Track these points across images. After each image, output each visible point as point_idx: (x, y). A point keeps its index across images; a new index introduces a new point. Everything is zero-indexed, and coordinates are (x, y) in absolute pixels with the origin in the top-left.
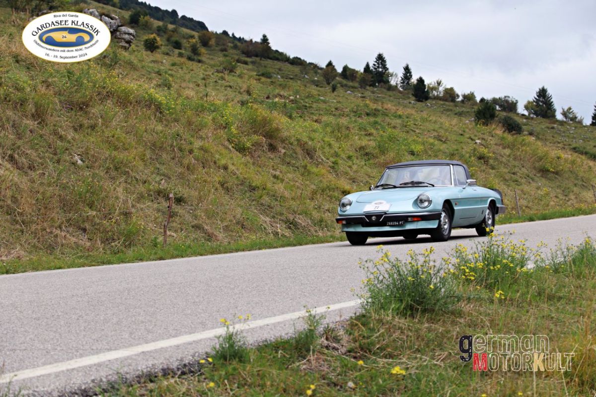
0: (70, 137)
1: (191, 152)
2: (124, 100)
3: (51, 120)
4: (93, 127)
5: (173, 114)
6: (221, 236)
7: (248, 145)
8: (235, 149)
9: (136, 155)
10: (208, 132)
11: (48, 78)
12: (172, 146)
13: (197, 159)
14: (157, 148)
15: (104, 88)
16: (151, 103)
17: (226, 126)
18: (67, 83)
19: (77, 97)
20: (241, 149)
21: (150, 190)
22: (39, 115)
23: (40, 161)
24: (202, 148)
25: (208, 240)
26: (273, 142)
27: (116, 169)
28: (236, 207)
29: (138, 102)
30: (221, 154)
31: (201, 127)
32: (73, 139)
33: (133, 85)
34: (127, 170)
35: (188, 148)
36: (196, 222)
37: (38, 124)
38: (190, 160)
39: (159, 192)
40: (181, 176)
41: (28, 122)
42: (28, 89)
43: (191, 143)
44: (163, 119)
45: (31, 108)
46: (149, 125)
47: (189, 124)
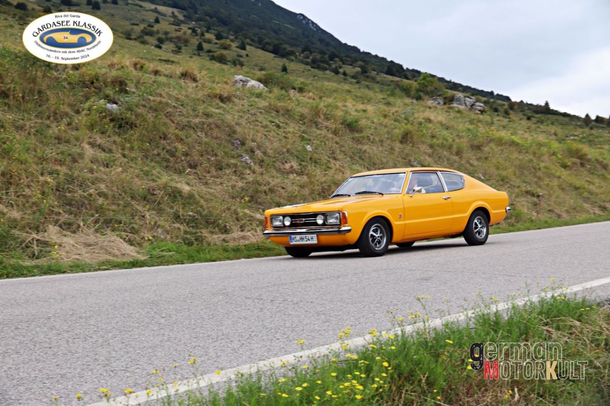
1: (539, 169)
2: (500, 142)
3: (464, 155)
4: (486, 158)
5: (525, 149)
6: (565, 215)
7: (569, 164)
8: (561, 166)
10: (546, 158)
11: (459, 133)
12: (528, 166)
13: (544, 173)
14: (521, 168)
15: (488, 137)
16: (513, 144)
17: (554, 154)
18: (470, 136)
19: (476, 143)
20: (565, 166)
21: (522, 191)
22: (459, 153)
24: (544, 167)
25: (559, 218)
26: (583, 162)
27: (503, 180)
28: (570, 200)
29: (506, 143)
30: (556, 170)
31: (542, 155)
32: (478, 165)
33: (504, 134)
35: (538, 167)
36: (550, 208)
37: (459, 158)
38: (539, 174)
39: (527, 192)
40: (536, 183)
41: (454, 157)
42: (450, 140)
43: (539, 165)
44: (520, 152)
45: (454, 149)
46: (515, 155)
47: (534, 154)
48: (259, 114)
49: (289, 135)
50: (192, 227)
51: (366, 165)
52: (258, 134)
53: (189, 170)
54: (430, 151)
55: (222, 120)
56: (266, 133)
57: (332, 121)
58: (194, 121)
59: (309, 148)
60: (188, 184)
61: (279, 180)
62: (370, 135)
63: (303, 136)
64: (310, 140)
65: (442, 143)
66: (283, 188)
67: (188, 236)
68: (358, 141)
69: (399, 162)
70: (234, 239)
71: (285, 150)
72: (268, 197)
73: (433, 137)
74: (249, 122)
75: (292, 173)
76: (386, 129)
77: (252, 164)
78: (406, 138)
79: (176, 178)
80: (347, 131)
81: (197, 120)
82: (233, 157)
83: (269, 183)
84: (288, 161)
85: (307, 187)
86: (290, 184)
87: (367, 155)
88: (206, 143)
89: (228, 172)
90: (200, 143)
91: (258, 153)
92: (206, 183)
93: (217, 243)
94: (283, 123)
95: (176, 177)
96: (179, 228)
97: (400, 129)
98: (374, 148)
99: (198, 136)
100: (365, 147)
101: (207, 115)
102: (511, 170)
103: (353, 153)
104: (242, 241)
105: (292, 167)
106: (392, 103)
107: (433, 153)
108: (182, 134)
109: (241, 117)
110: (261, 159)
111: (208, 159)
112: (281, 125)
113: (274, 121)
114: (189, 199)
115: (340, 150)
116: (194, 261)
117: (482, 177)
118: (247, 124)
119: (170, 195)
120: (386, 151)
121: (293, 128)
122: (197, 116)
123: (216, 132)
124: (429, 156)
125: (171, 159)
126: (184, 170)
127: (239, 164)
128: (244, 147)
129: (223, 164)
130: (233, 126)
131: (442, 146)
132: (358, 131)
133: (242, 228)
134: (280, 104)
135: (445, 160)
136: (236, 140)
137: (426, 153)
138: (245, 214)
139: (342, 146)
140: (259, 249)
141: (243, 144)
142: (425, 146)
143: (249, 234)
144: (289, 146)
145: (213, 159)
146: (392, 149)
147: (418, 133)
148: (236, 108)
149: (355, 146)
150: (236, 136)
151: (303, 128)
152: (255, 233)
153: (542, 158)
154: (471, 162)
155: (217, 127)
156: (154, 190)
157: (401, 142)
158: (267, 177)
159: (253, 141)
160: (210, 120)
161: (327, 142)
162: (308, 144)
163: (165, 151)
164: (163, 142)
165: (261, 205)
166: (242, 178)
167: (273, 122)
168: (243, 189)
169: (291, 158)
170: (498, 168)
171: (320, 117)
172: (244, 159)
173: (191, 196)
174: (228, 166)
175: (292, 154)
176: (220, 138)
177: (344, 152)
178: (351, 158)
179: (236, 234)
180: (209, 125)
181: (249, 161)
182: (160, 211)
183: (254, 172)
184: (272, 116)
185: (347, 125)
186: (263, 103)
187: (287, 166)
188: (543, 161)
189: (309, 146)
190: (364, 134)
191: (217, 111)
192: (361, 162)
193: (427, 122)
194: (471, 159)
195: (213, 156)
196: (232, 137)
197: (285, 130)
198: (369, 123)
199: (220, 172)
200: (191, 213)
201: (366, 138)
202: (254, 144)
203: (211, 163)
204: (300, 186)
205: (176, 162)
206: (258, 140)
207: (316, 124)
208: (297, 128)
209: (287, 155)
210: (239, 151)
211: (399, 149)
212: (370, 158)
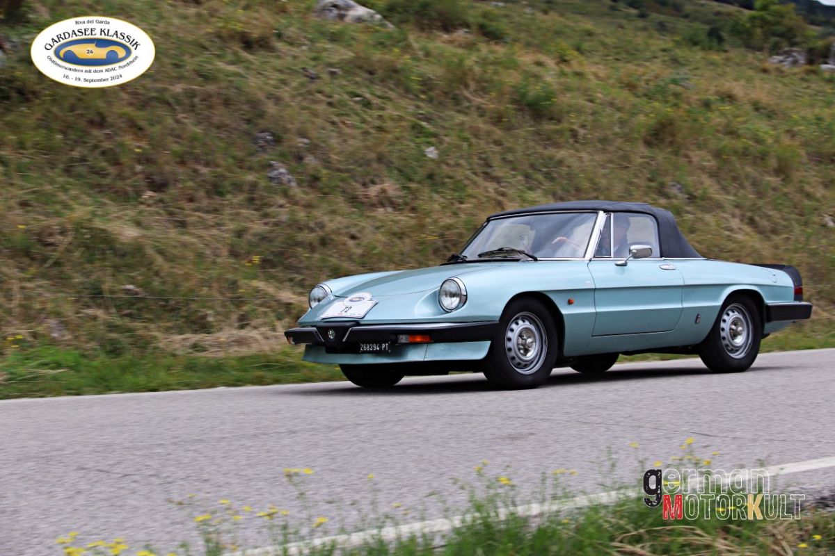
0: (819, 195)
3: (793, 174)
11: (793, 126)
18: (815, 132)
19: (828, 148)
22: (782, 170)
23: (784, 223)
37: (781, 180)
41: (769, 179)
42: (770, 141)
45: (773, 162)
48: (326, 77)
49: (389, 124)
50: (130, 315)
51: (560, 192)
52: (315, 120)
53: (150, 193)
54: (711, 163)
55: (236, 88)
56: (336, 119)
57: (494, 94)
58: (171, 88)
59: (432, 153)
60: (138, 224)
61: (345, 221)
62: (575, 127)
63: (422, 127)
64: (435, 135)
65: (748, 148)
66: (353, 237)
67: (114, 335)
68: (550, 140)
69: (638, 187)
70: (220, 345)
71: (373, 156)
72: (317, 256)
73: (729, 133)
74: (301, 94)
75: (383, 205)
76: (618, 115)
77: (293, 184)
78: (660, 135)
79: (115, 209)
80: (527, 117)
81: (179, 88)
82: (250, 169)
83: (322, 226)
84: (377, 180)
85: (409, 237)
86: (369, 229)
87: (564, 170)
88: (194, 138)
89: (235, 201)
90: (179, 137)
91: (310, 160)
92: (182, 224)
93: (179, 352)
94: (379, 97)
95: (113, 209)
96: (95, 318)
97: (646, 115)
98: (583, 154)
99: (177, 121)
100: (561, 154)
101: (207, 78)
103: (532, 166)
104: (236, 349)
105: (384, 191)
106: (681, 60)
107: (719, 169)
108: (141, 116)
109: (284, 82)
110: (312, 172)
111: (195, 171)
112: (376, 101)
113: (358, 91)
114: (129, 257)
115: (504, 160)
116: (108, 389)
117: (829, 224)
118: (293, 97)
119: (87, 247)
120: (611, 161)
121: (401, 108)
122: (180, 78)
123: (220, 114)
124: (710, 175)
125: (112, 170)
126: (139, 193)
127: (263, 183)
128: (279, 148)
129: (226, 183)
130: (260, 100)
131: (745, 154)
132: (552, 119)
133: (243, 322)
134: (377, 55)
135: (747, 184)
136: (263, 132)
137: (703, 169)
138: (257, 291)
139: (510, 150)
140: (268, 365)
141: (278, 140)
142: (703, 153)
143: (254, 334)
144: (384, 149)
145: (204, 170)
146: (626, 157)
148: (278, 63)
149: (540, 149)
150: (263, 123)
151: (426, 109)
152: (271, 333)
154: (810, 190)
155: (227, 102)
156: (51, 235)
157: (648, 144)
158: (320, 214)
159: (303, 135)
160: (211, 88)
161: (473, 140)
162: (430, 144)
163: (98, 151)
164: (96, 132)
165: (298, 273)
166: (266, 215)
167: (358, 96)
168: (264, 238)
169: (386, 173)
171: (467, 86)
172: (276, 172)
173: (137, 249)
174: (238, 187)
175: (389, 164)
176: (227, 126)
177: (511, 162)
178: (527, 176)
179: (226, 334)
180: (207, 98)
181: (285, 178)
182: (61, 281)
183: (293, 201)
184: (357, 83)
185: (529, 105)
186: (341, 54)
187: (373, 190)
189: (431, 149)
190: (565, 125)
191: (232, 68)
192: (547, 185)
193: (722, 100)
194: (809, 183)
195: (207, 164)
196: (256, 124)
197: (381, 113)
198: (582, 101)
199: (218, 200)
200: (131, 287)
201: (568, 134)
202: (301, 142)
203: (198, 180)
204: (394, 234)
205: (120, 177)
206: (314, 134)
207: (456, 100)
208: (411, 109)
209: (375, 165)
210: (267, 157)
211: (642, 157)
212: (570, 176)
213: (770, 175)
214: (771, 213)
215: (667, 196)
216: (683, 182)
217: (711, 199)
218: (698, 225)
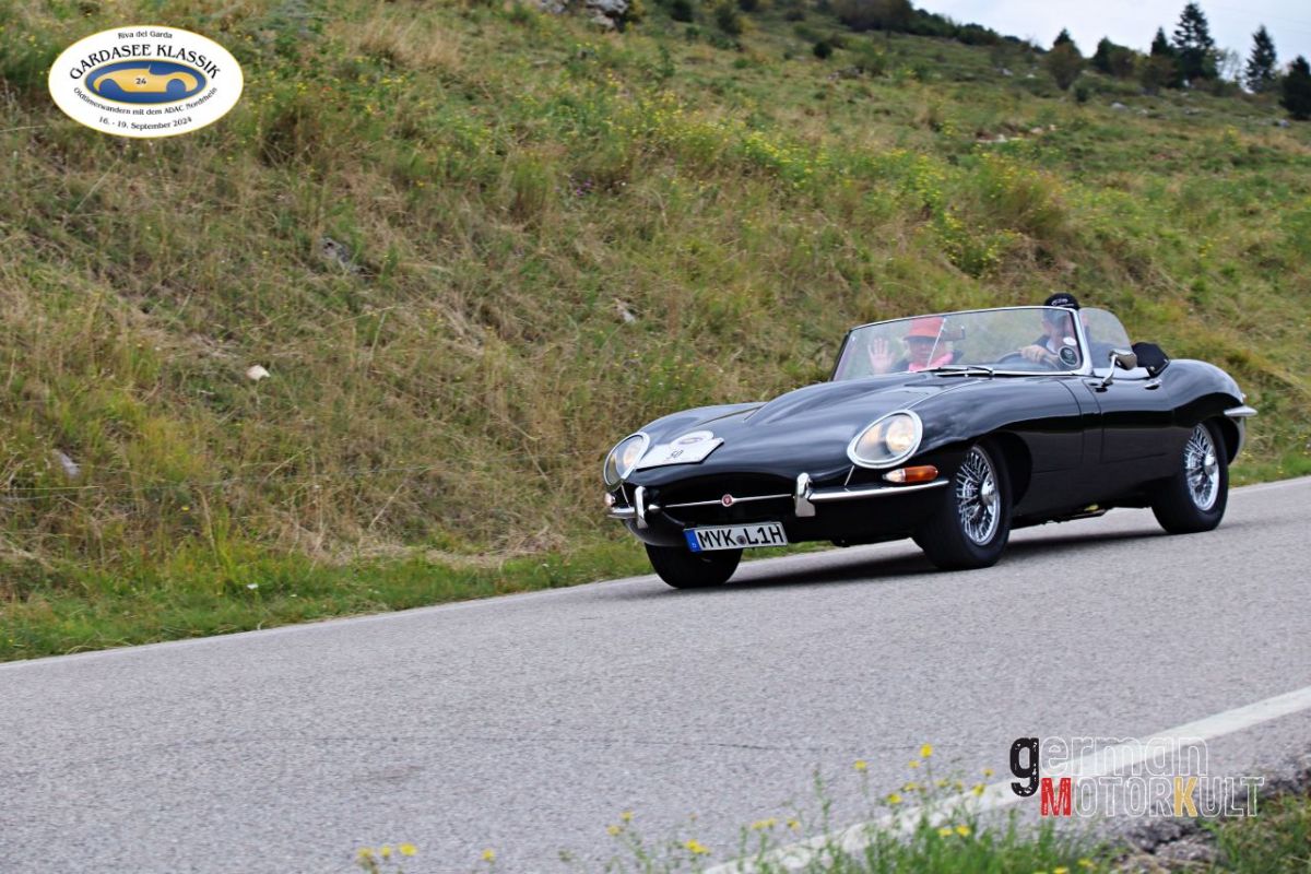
0: (599, 260)
1: (870, 278)
2: (701, 160)
3: (548, 215)
4: (645, 233)
5: (808, 190)
7: (991, 254)
8: (959, 266)
9: (753, 294)
10: (894, 228)
11: (524, 118)
12: (824, 267)
14: (794, 272)
15: (650, 135)
16: (758, 166)
18: (571, 129)
19: (597, 162)
20: (974, 267)
22: (519, 210)
24: (889, 270)
26: (1047, 244)
27: (716, 329)
29: (726, 164)
30: (936, 282)
31: (879, 216)
32: (608, 261)
33: (717, 123)
34: (738, 330)
35: (861, 268)
37: (525, 230)
41: (503, 227)
43: (866, 259)
44: (787, 204)
45: (505, 193)
46: (766, 219)
47: (847, 211)
54: (393, 197)
65: (451, 165)
69: (257, 249)
73: (409, 134)
78: (282, 136)
87: (107, 216)
100: (96, 182)
102: (748, 285)
107: (410, 208)
117: (628, 317)
120: (195, 196)
124: (394, 221)
131: (452, 177)
135: (464, 239)
137: (377, 208)
142: (373, 176)
146: (223, 188)
147: (342, 117)
149: (49, 173)
153: (879, 233)
154: (580, 249)
157: (265, 160)
170: (694, 276)
178: (33, 230)
188: (882, 245)
192: (78, 249)
194: (578, 235)
211: (256, 188)
212: (121, 228)
213: (504, 221)
214: (519, 298)
215: (318, 267)
216: (347, 238)
217: (405, 272)
218: (392, 328)
